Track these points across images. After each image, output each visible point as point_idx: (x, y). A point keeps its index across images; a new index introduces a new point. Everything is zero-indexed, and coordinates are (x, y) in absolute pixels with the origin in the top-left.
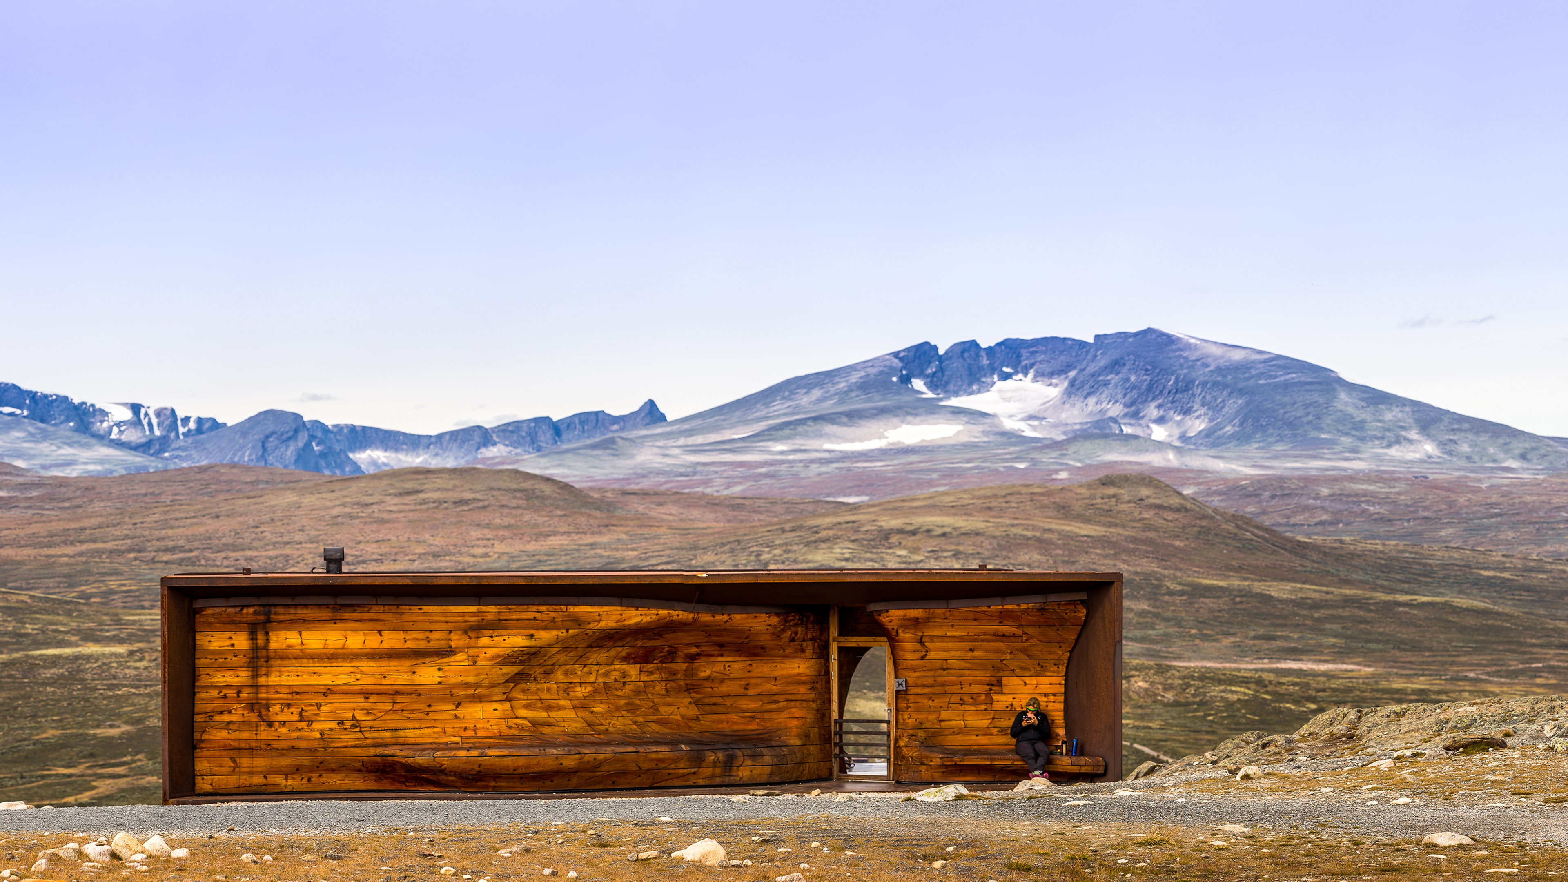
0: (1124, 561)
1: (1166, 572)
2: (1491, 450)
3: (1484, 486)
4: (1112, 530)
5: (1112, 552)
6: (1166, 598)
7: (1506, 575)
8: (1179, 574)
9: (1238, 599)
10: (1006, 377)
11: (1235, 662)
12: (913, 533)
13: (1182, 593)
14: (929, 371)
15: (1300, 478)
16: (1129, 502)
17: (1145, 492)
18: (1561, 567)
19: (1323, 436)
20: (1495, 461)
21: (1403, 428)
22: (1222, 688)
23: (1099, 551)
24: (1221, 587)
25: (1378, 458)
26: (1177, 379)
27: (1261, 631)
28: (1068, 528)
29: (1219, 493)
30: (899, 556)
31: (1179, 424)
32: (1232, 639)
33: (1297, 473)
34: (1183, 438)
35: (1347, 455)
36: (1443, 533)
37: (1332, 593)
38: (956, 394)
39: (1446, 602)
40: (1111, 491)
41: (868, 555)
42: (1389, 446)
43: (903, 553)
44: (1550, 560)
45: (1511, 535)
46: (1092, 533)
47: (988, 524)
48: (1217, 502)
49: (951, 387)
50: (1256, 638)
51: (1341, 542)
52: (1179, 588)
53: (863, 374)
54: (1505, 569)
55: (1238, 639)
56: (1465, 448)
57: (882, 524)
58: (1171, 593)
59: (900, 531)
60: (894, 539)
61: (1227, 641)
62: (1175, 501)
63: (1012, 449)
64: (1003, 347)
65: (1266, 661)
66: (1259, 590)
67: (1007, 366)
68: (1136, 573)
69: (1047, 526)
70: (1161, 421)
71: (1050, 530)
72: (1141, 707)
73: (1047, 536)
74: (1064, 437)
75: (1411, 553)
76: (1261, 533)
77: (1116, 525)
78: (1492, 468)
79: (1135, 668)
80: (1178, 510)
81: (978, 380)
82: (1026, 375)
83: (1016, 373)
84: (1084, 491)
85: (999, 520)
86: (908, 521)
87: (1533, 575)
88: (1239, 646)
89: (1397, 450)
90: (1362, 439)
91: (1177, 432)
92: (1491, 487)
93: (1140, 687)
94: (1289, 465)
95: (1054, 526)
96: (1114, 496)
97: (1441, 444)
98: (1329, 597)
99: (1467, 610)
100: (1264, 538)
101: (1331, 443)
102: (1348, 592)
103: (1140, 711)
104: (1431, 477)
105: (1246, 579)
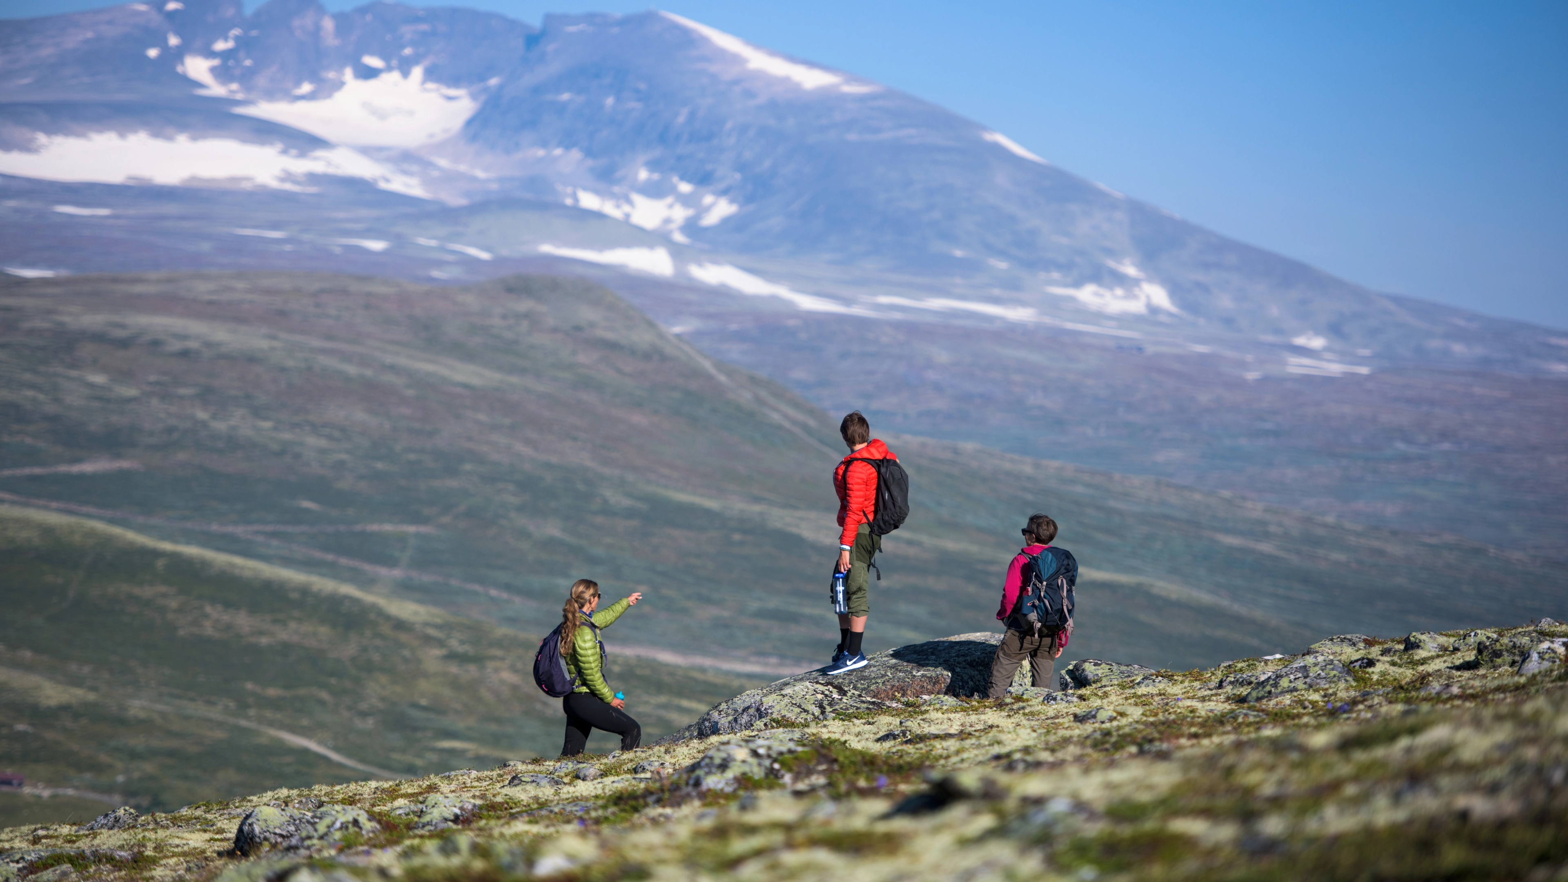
0: (528, 442)
1: (606, 471)
2: (1274, 311)
3: (1252, 376)
4: (514, 379)
5: (507, 421)
6: (599, 520)
7: (1265, 547)
8: (630, 477)
9: (737, 537)
10: (369, 73)
11: (715, 655)
12: (124, 344)
13: (630, 514)
14: (220, 46)
15: (897, 326)
16: (555, 330)
17: (587, 314)
18: (1376, 544)
19: (958, 253)
20: (1278, 331)
21: (1110, 252)
22: (663, 699)
23: (482, 417)
24: (707, 512)
25: (1054, 304)
26: (692, 115)
27: (773, 603)
28: (430, 367)
29: (740, 336)
30: (92, 386)
31: (685, 200)
32: (713, 611)
33: (898, 316)
34: (691, 227)
35: (997, 292)
36: (1161, 457)
37: (919, 544)
38: (271, 95)
39: (1139, 586)
40: (525, 305)
41: (28, 377)
42: (1078, 284)
43: (99, 379)
44: (1358, 528)
45: (1291, 473)
46: (475, 381)
47: (275, 344)
48: (735, 352)
49: (262, 81)
50: (762, 614)
51: (956, 451)
52: (626, 502)
53: (90, 35)
54: (1267, 536)
55: (726, 614)
56: (1225, 302)
57: (66, 319)
58: (608, 511)
59: (99, 338)
60: (87, 350)
61: (706, 613)
62: (642, 338)
63: (363, 213)
64: (369, 18)
65: (773, 660)
66: (779, 525)
67: (372, 53)
68: (549, 466)
69: (389, 359)
70: (654, 191)
71: (393, 369)
72: (498, 720)
73: (389, 378)
74: (463, 202)
75: (1088, 485)
76: (800, 417)
77: (523, 371)
78: (1272, 345)
79: (499, 643)
80: (647, 356)
81: (314, 76)
82: (406, 74)
83: (389, 69)
84: (470, 300)
85: (298, 338)
86: (117, 318)
87: (1321, 552)
88: (726, 626)
89: (1096, 294)
90: (1032, 265)
91: (680, 214)
92: (1264, 381)
93: (503, 682)
94: (884, 300)
95: (403, 361)
96: (527, 315)
97: (1175, 290)
98: (912, 551)
99: (1178, 605)
100: (805, 427)
101: (968, 267)
102: (951, 545)
103: (494, 727)
104: (1150, 349)
105: (757, 500)
